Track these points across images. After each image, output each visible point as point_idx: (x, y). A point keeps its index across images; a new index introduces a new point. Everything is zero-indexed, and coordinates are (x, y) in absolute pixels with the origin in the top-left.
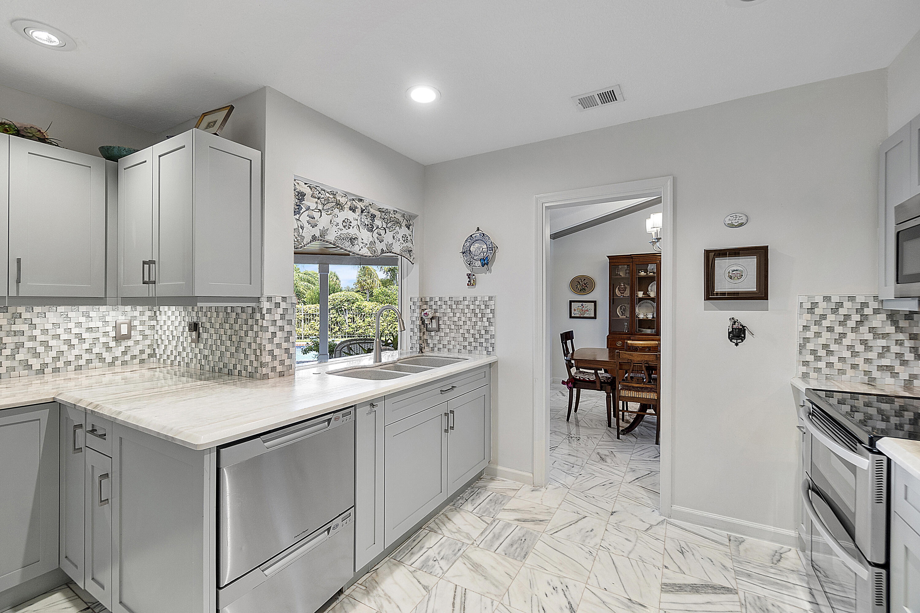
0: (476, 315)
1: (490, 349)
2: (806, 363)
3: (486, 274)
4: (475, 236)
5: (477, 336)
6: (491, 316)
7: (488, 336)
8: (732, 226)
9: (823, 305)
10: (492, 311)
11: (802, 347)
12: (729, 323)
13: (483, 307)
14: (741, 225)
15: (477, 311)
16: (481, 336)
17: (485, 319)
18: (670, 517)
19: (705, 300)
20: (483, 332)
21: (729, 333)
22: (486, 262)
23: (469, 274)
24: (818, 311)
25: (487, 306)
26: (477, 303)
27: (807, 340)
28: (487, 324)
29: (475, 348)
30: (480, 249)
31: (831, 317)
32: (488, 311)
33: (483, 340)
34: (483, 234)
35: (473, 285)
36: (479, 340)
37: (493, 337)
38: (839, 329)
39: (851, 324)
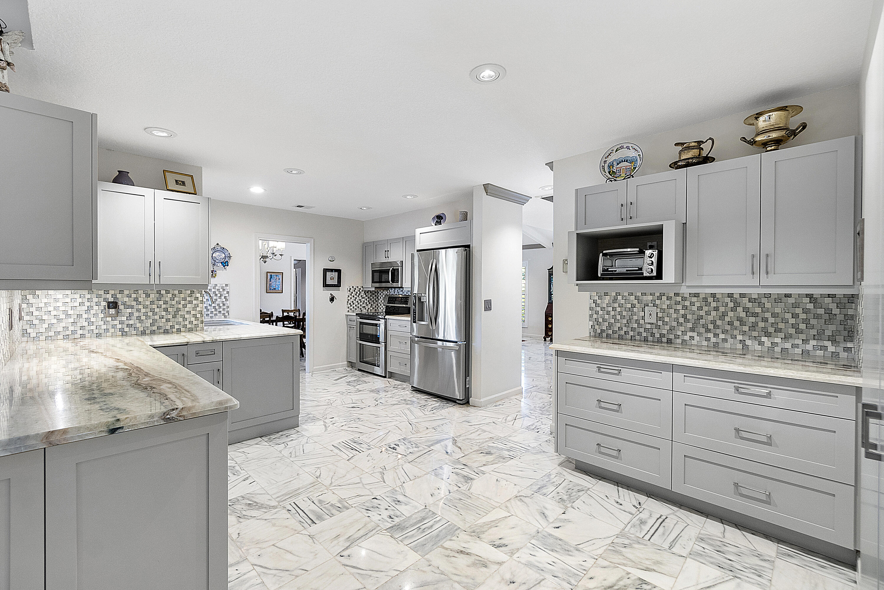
0: (216, 295)
1: (227, 314)
2: (348, 308)
3: (223, 271)
4: (217, 249)
5: (217, 307)
6: (227, 295)
7: (225, 307)
8: (331, 261)
9: (352, 289)
10: (228, 292)
11: (348, 302)
12: (330, 295)
13: (221, 290)
14: (333, 261)
15: (217, 293)
16: (220, 307)
17: (223, 297)
18: (313, 372)
19: (323, 287)
20: (221, 305)
21: (330, 299)
22: (225, 264)
23: (213, 271)
24: (351, 291)
25: (224, 290)
26: (217, 288)
27: (349, 300)
28: (224, 300)
29: (216, 314)
30: (220, 256)
31: (354, 293)
32: (225, 292)
33: (221, 310)
34: (223, 248)
35: (215, 277)
36: (218, 310)
37: (228, 307)
38: (355, 296)
39: (358, 295)
